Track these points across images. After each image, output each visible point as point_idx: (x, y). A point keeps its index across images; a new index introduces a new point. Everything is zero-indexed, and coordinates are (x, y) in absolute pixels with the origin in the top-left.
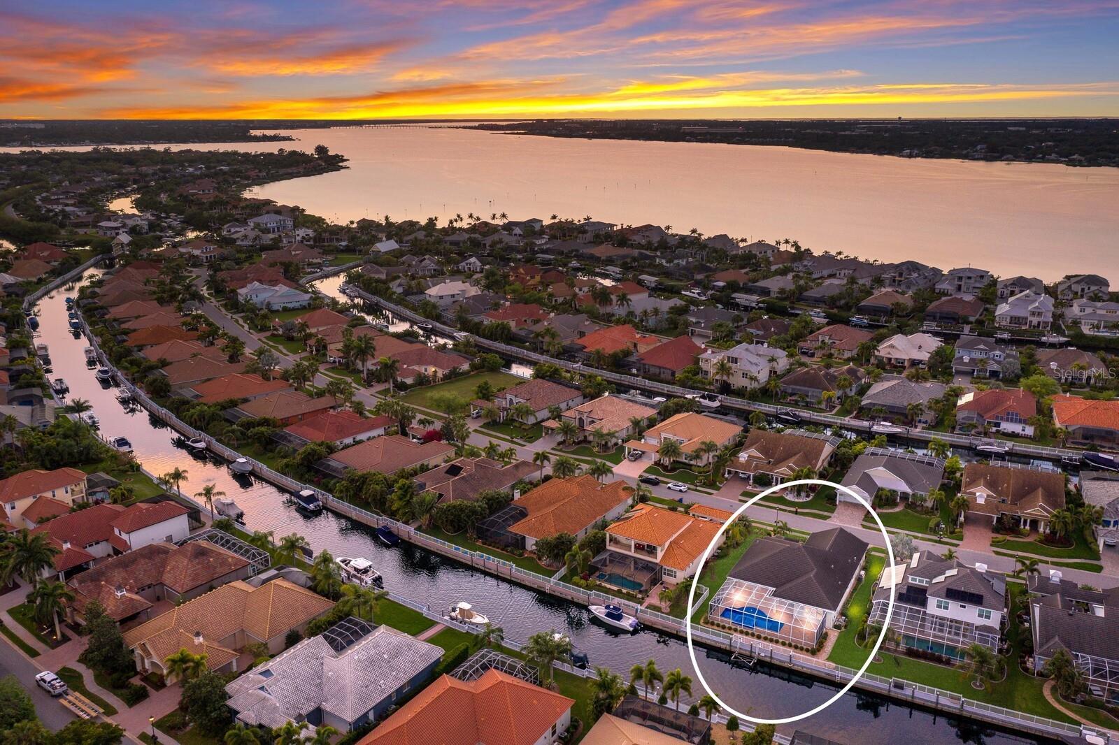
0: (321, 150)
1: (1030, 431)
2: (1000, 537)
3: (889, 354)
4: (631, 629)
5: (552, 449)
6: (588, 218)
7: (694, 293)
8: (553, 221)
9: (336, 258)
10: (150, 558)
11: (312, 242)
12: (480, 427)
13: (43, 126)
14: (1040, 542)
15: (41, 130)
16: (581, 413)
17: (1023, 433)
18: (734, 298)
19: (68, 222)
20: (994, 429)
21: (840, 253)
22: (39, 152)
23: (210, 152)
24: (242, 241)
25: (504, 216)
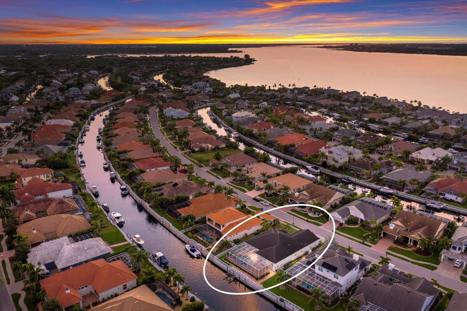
0: (247, 56)
1: (460, 200)
2: (395, 246)
3: (417, 156)
4: (196, 256)
5: (230, 182)
6: (330, 87)
7: (352, 122)
8: (314, 88)
9: (216, 100)
10: (45, 202)
11: (212, 93)
12: (210, 170)
13: (156, 47)
14: (413, 251)
15: (155, 48)
16: (248, 168)
17: (456, 200)
18: (369, 126)
19: (133, 82)
20: (441, 197)
21: (440, 108)
22: (146, 57)
23: (205, 57)
24: (186, 91)
25: (294, 85)
